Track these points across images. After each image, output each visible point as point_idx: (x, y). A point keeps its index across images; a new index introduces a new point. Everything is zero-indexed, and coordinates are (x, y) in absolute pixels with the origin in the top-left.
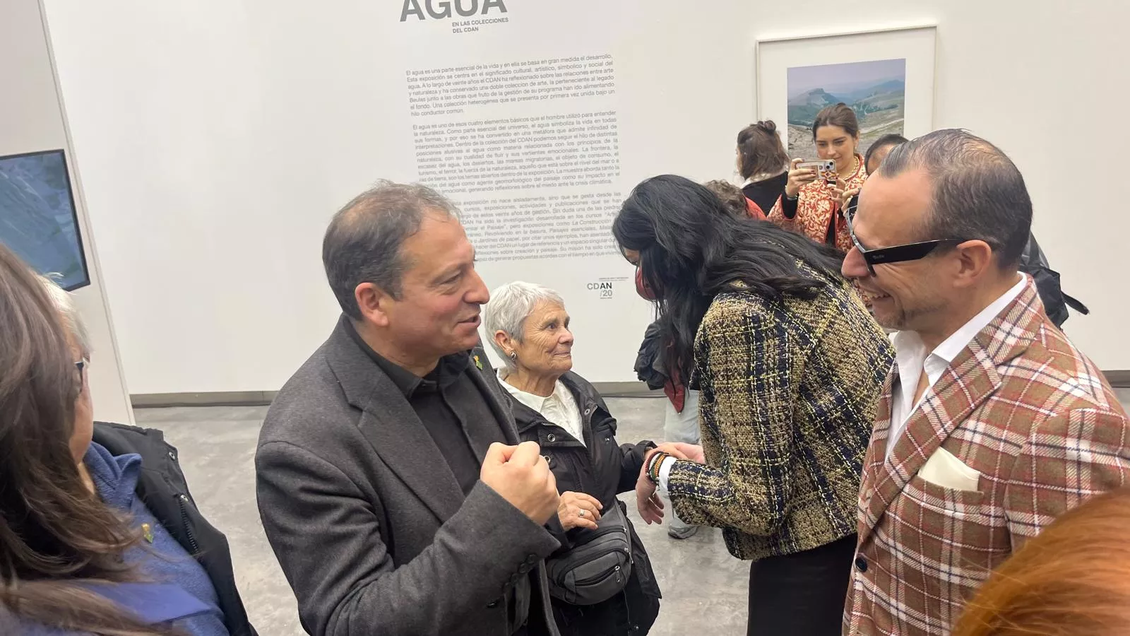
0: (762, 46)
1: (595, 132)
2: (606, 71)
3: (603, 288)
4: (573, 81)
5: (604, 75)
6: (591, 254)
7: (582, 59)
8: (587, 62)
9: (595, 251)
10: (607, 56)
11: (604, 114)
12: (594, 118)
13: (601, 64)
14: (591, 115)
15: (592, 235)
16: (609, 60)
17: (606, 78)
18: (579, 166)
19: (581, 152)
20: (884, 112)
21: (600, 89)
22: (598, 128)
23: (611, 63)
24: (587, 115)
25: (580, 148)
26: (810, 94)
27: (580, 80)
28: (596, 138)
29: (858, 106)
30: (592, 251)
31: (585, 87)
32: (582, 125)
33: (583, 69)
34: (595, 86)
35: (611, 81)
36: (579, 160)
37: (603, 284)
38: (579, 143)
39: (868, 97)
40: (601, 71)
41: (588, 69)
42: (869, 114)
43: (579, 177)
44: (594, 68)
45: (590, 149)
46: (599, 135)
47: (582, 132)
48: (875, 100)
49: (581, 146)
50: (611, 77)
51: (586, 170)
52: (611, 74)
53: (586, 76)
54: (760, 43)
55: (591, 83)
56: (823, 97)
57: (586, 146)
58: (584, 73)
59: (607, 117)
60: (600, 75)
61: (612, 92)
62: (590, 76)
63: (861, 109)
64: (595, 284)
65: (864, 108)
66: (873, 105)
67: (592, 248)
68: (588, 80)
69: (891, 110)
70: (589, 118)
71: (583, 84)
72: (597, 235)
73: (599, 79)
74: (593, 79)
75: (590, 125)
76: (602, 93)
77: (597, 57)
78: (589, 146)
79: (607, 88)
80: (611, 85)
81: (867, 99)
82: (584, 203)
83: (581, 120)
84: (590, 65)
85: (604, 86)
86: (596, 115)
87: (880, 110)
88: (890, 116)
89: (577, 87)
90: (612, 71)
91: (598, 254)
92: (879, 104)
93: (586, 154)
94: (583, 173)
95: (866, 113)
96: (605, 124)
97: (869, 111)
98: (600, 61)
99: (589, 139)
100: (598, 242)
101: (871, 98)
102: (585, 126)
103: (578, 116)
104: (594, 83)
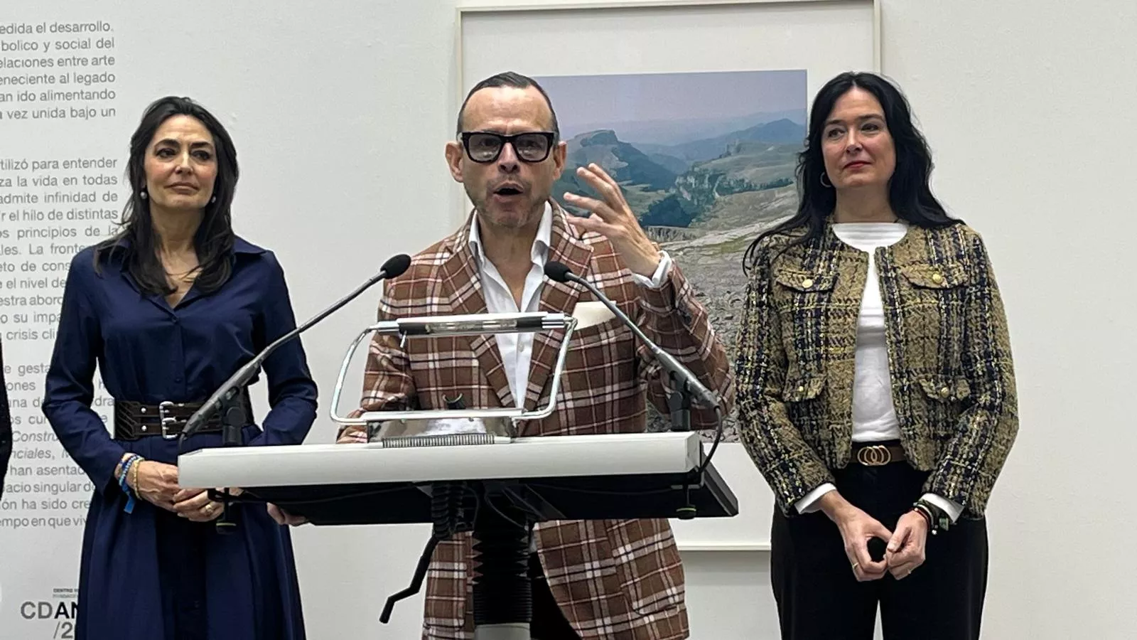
0: (472, 23)
1: (64, 207)
2: (96, 62)
3: (62, 617)
4: (14, 80)
5: (91, 70)
6: (35, 522)
7: (40, 29)
8: (48, 36)
9: (47, 514)
10: (99, 27)
11: (86, 164)
12: (60, 174)
13: (86, 45)
14: (56, 165)
15: (40, 472)
16: (106, 36)
17: (96, 79)
18: (18, 292)
19: (24, 257)
20: (761, 194)
21: (78, 104)
22: (70, 198)
23: (109, 44)
24: (45, 165)
25: (23, 245)
26: (584, 143)
27: (32, 80)
28: (65, 223)
29: (700, 177)
30: (38, 513)
31: (44, 97)
32: (32, 190)
33: (39, 54)
34: (68, 96)
35: (108, 86)
36: (19, 275)
37: (62, 605)
38: (21, 234)
39: (720, 157)
40: (84, 62)
41: (55, 54)
42: (727, 198)
43: (18, 319)
44: (69, 53)
45: (47, 249)
46: (72, 215)
47: (29, 207)
48: (740, 165)
49: (25, 241)
50: (108, 78)
51: (34, 301)
52: (109, 69)
53: (48, 71)
54: (463, 13)
55: (57, 87)
56: (613, 151)
57: (38, 241)
58: (43, 63)
59: (94, 172)
60: (81, 70)
61: (109, 113)
62: (56, 71)
63: (706, 185)
64: (40, 604)
65: (713, 179)
66: (733, 177)
67: (39, 505)
68: (52, 79)
69: (775, 190)
70: (51, 172)
71: (39, 88)
72: (54, 471)
73: (79, 79)
74: (64, 80)
75: (52, 190)
76: (83, 114)
77: (77, 28)
78: (46, 242)
79: (97, 104)
80: (107, 95)
81: (719, 161)
82: (24, 386)
83: (29, 174)
84: (59, 46)
85: (90, 96)
86: (66, 164)
87: (750, 188)
88: (776, 205)
89: (27, 97)
90: (111, 61)
91: (54, 523)
92: (748, 174)
93: (38, 260)
94: (29, 310)
95: (717, 195)
96: (88, 190)
97: (725, 191)
98: (84, 35)
99: (46, 224)
100: (56, 489)
101: (728, 159)
102: (40, 191)
103: (23, 165)
104: (65, 88)
